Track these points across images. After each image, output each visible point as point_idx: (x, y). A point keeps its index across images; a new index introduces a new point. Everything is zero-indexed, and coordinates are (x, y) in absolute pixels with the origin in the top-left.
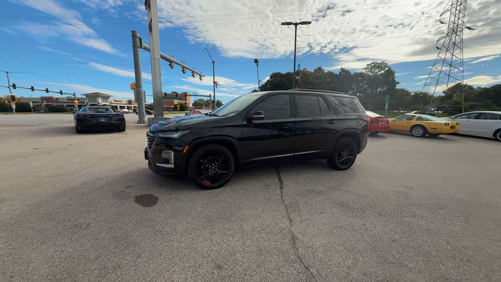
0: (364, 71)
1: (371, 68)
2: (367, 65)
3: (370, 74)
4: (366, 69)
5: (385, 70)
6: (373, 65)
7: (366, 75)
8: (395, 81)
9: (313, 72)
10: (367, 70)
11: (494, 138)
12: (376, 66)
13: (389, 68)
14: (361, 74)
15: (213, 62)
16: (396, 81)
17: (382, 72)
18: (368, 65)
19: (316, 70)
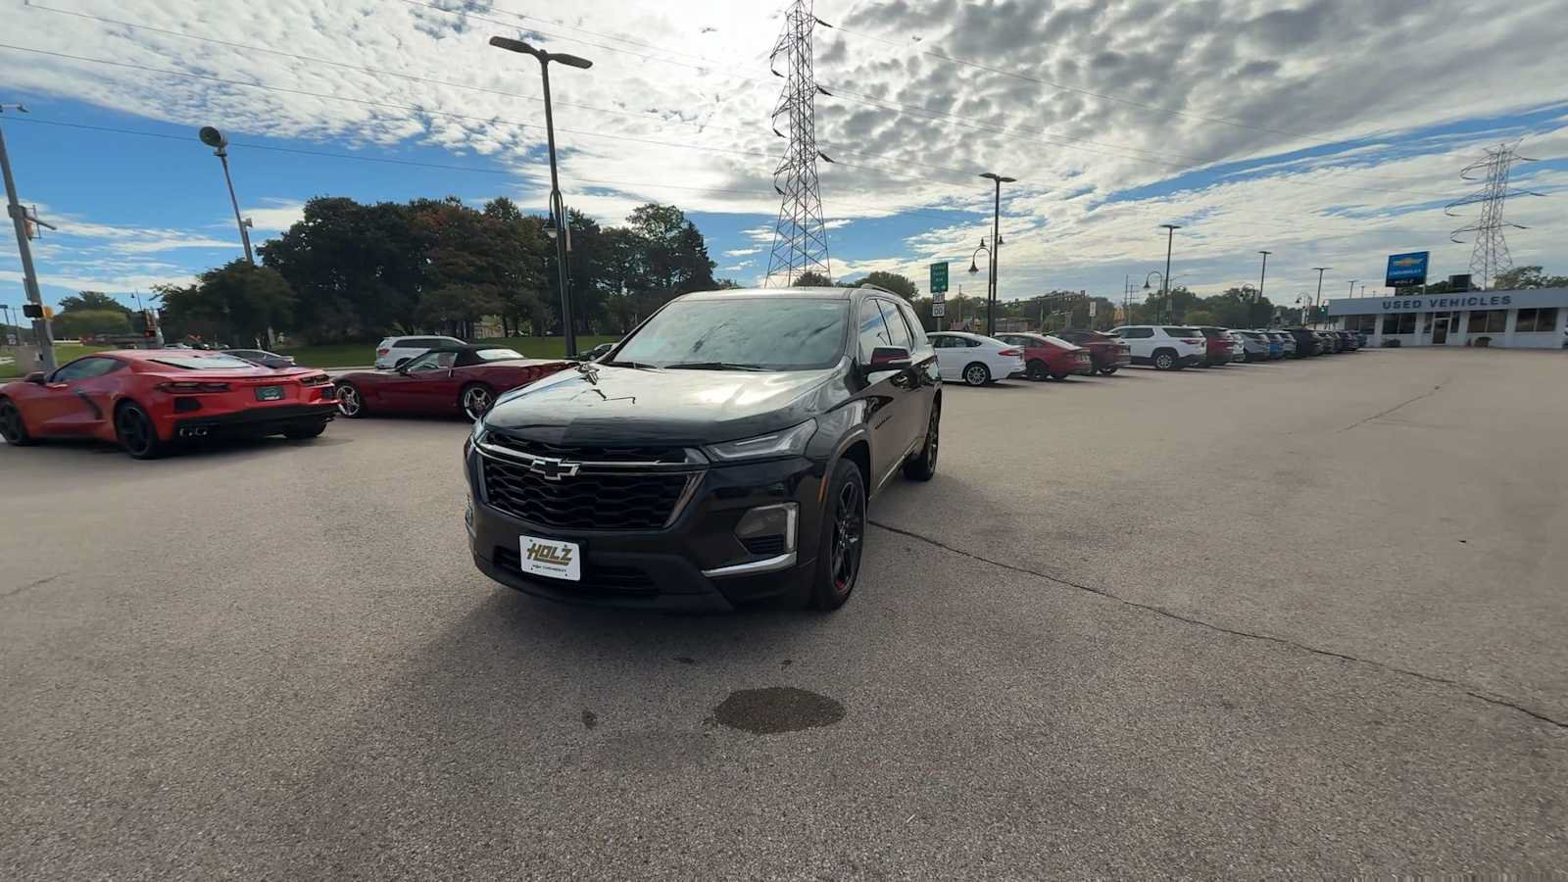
0: (630, 226)
1: (646, 221)
2: (635, 210)
3: (647, 236)
4: (635, 220)
5: (680, 227)
6: (650, 211)
7: (638, 237)
8: (708, 259)
9: (482, 212)
10: (638, 225)
11: (964, 380)
12: (658, 214)
13: (691, 225)
14: (624, 234)
16: (710, 260)
17: (674, 233)
18: (638, 209)
19: (490, 208)
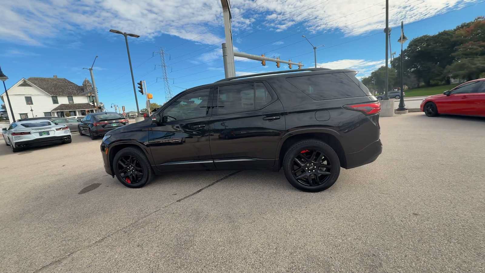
15: (315, 48)
